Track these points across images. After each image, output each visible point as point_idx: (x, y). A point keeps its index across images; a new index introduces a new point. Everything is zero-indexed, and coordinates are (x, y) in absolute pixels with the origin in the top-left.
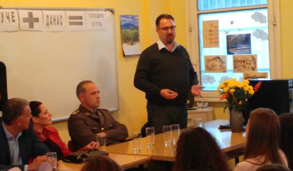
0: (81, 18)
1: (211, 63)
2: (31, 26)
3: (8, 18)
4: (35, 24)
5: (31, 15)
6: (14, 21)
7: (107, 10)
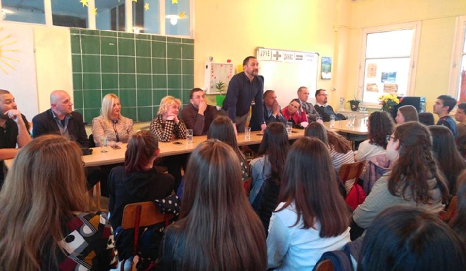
0: (302, 56)
2: (277, 59)
3: (266, 54)
4: (279, 58)
5: (277, 53)
6: (269, 56)
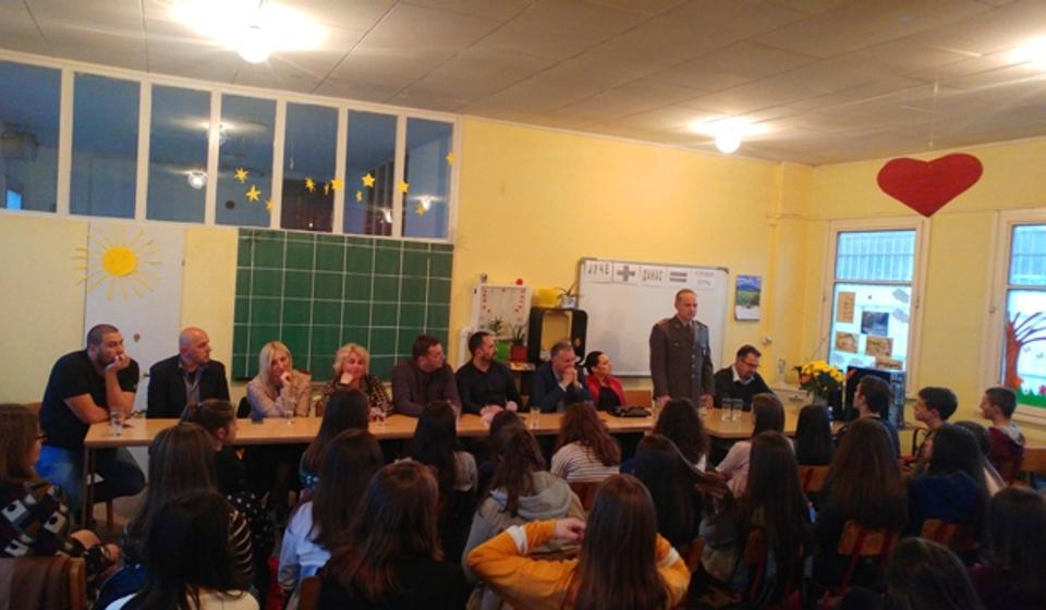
1: (843, 340)
7: (719, 269)
